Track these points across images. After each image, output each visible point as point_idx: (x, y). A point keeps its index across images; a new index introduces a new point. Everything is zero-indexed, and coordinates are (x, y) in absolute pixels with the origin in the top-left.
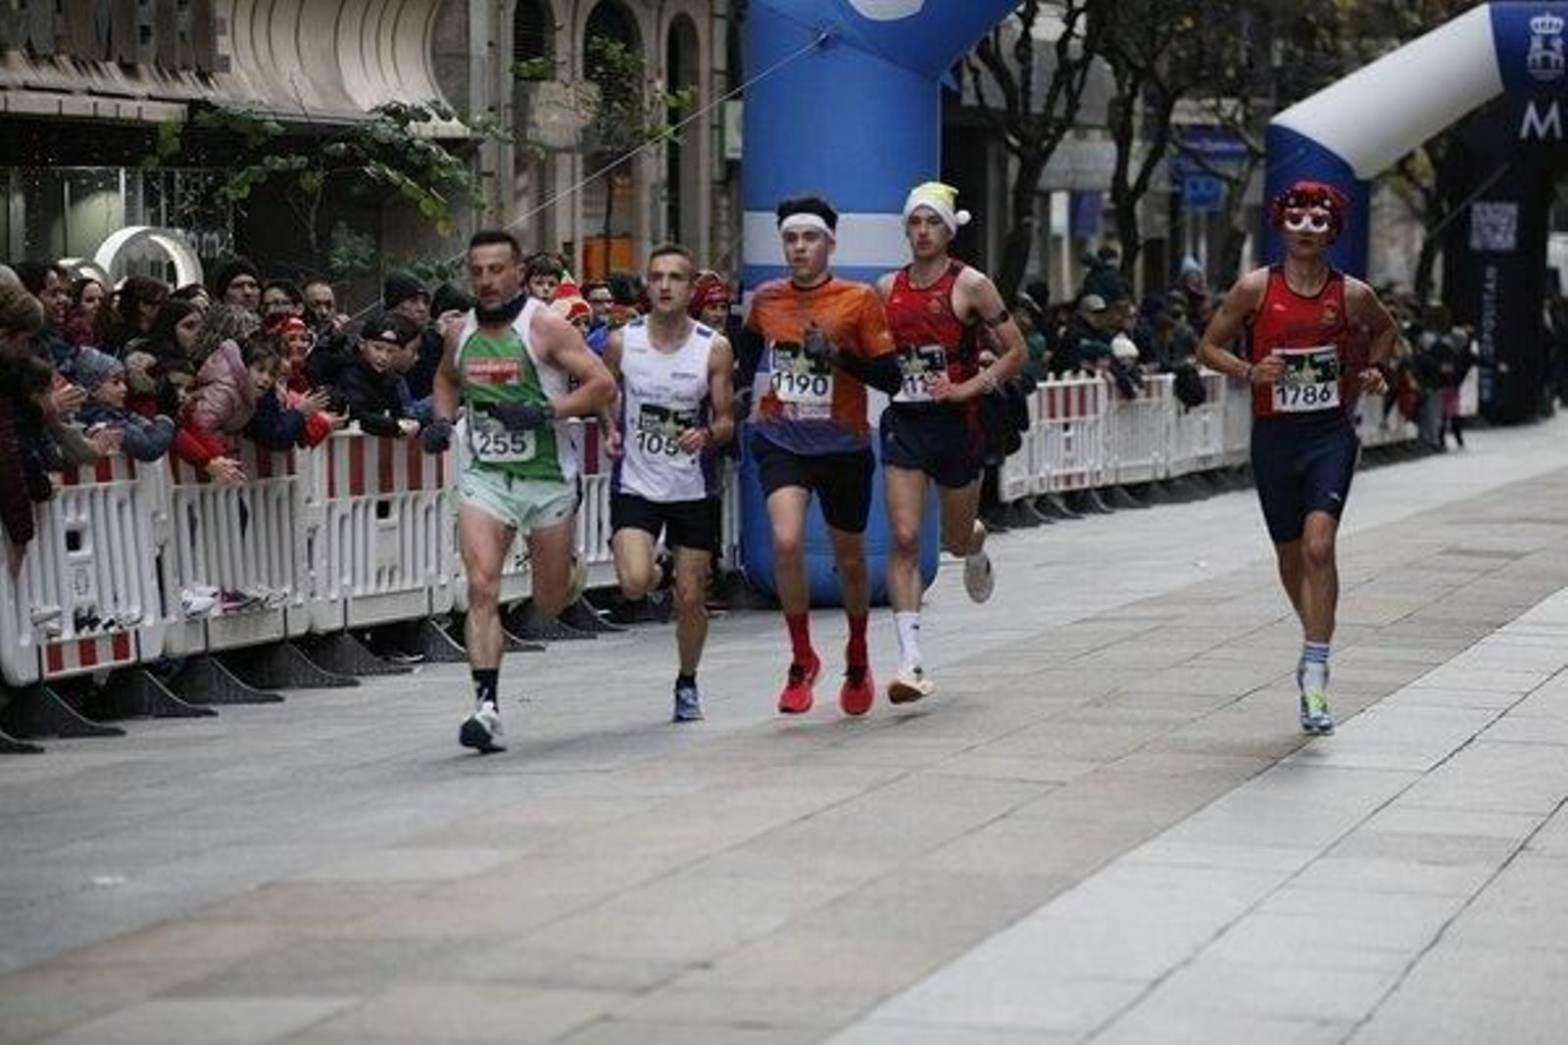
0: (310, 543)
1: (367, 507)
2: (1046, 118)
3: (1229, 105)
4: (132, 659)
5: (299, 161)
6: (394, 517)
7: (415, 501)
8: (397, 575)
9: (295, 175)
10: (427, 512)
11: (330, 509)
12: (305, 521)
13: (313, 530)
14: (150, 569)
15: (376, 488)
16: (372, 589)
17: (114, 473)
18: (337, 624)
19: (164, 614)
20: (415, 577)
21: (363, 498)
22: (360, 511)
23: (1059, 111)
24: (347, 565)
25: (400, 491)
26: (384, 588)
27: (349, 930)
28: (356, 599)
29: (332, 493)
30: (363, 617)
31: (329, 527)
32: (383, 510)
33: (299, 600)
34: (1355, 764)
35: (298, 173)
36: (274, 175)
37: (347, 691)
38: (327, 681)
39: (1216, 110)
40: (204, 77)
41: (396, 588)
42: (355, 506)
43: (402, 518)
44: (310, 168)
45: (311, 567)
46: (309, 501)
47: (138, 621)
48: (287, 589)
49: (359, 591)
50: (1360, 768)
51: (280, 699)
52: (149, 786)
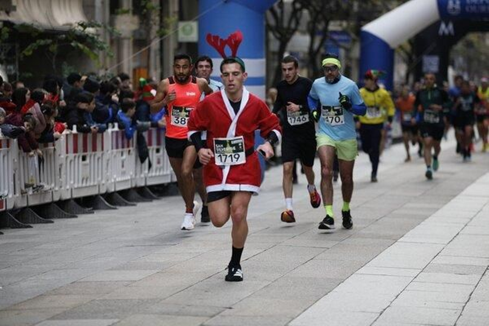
0: (60, 169)
1: (79, 157)
2: (289, 28)
3: (345, 24)
4: (4, 209)
5: (49, 41)
6: (88, 161)
7: (94, 155)
8: (88, 180)
9: (47, 46)
10: (98, 159)
11: (67, 158)
12: (58, 163)
13: (61, 165)
14: (11, 178)
15: (82, 151)
16: (80, 185)
17: (3, 145)
18: (68, 197)
19: (15, 194)
20: (94, 181)
21: (77, 155)
22: (77, 159)
23: (293, 25)
24: (72, 177)
25: (89, 153)
26: (84, 185)
27: (107, 297)
28: (75, 189)
29: (67, 152)
30: (77, 194)
31: (66, 164)
32: (84, 159)
33: (57, 189)
34: (423, 242)
35: (48, 46)
36: (40, 47)
37: (73, 220)
38: (66, 216)
39: (341, 25)
40: (8, 13)
41: (88, 185)
42: (75, 157)
43: (90, 162)
44: (53, 43)
45: (60, 177)
46: (60, 155)
47: (6, 196)
48: (53, 185)
49: (76, 186)
50: (424, 243)
51: (53, 222)
52: (19, 251)
